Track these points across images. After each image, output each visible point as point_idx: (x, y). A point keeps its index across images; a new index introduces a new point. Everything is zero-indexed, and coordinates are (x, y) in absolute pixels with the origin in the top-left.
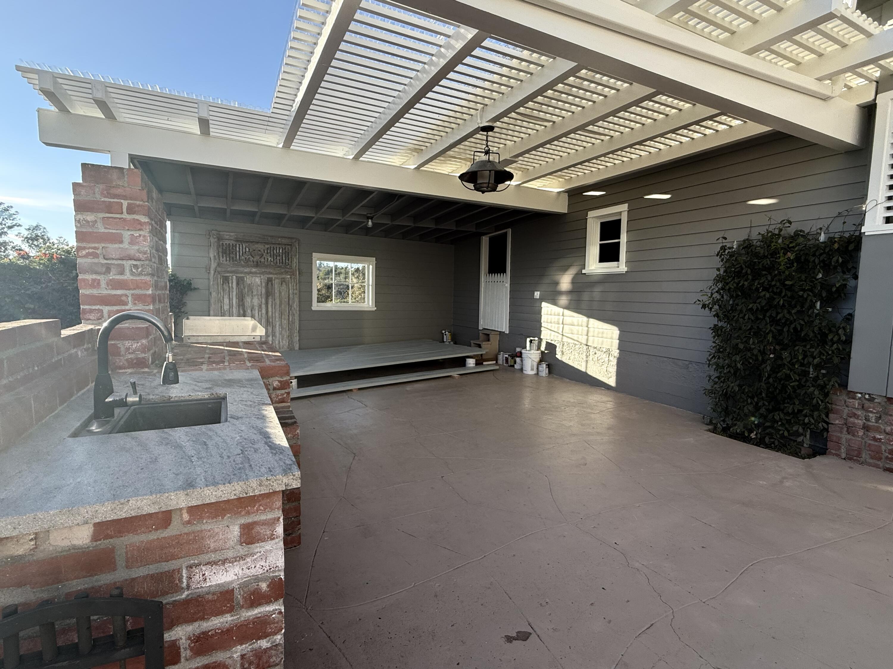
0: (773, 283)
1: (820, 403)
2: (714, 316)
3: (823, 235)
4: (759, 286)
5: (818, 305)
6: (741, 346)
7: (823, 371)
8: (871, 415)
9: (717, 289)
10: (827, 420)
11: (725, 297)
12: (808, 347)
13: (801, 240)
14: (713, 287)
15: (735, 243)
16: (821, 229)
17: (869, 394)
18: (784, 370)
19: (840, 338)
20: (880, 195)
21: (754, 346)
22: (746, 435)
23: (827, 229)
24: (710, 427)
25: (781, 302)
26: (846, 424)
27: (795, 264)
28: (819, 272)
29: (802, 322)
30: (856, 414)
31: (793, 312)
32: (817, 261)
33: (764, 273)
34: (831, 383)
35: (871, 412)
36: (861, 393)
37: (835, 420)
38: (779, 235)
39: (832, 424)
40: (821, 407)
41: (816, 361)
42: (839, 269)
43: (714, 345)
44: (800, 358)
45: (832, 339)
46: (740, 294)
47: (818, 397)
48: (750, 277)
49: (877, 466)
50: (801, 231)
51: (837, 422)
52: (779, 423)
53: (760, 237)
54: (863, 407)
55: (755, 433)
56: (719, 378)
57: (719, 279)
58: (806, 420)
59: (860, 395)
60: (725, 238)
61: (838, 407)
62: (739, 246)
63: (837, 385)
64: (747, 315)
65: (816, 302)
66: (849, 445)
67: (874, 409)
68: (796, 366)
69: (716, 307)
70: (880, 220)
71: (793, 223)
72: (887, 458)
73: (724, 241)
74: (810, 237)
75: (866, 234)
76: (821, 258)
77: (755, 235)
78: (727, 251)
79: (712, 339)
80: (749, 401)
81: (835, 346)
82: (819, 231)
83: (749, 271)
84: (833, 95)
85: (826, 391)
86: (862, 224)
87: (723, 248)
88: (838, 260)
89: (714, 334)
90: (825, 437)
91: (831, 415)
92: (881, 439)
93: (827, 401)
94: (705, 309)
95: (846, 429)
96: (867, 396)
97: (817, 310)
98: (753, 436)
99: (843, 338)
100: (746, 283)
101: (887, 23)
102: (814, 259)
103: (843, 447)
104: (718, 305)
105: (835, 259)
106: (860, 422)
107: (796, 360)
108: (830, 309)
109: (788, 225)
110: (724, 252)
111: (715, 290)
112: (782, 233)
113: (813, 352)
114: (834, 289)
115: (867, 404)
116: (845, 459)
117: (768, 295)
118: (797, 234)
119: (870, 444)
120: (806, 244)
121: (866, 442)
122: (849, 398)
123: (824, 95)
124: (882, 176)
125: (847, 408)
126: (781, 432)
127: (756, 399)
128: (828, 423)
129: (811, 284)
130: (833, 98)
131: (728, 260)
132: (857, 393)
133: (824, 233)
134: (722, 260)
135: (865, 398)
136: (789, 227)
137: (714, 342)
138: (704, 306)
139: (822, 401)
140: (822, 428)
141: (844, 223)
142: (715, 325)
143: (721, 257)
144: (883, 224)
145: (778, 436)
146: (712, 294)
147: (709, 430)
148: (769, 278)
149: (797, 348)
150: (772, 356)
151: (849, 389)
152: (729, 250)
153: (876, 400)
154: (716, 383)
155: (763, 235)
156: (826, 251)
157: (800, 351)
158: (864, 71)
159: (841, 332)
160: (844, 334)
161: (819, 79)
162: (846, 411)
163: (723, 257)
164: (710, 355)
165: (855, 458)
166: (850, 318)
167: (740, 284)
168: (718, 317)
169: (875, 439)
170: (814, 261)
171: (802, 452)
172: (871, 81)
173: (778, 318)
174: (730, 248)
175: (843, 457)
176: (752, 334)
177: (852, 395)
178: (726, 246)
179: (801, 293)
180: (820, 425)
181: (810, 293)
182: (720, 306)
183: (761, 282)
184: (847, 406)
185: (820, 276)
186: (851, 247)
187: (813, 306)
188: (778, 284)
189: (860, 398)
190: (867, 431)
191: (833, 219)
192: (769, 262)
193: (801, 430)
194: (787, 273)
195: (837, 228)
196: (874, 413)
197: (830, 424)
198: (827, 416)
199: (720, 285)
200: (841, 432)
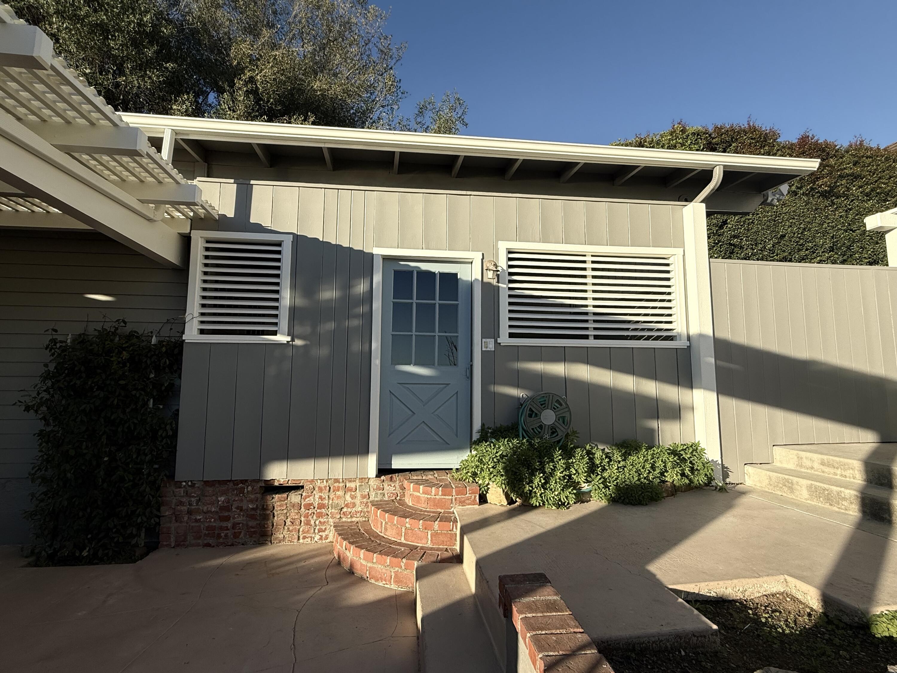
0: (108, 382)
1: (151, 498)
2: (41, 419)
3: (154, 337)
4: (93, 385)
5: (151, 403)
6: (72, 453)
7: (156, 466)
8: (193, 499)
9: (45, 388)
10: (158, 514)
11: (56, 396)
12: (142, 444)
13: (135, 340)
14: (39, 386)
15: (70, 336)
16: (152, 332)
17: (191, 481)
18: (119, 472)
19: (167, 433)
20: (195, 311)
21: (87, 451)
22: (77, 555)
23: (158, 332)
24: (31, 559)
25: (115, 402)
26: (174, 513)
27: (128, 365)
28: (151, 372)
29: (136, 421)
30: (182, 502)
31: (128, 410)
32: (149, 362)
33: (99, 371)
34: (161, 477)
35: (193, 497)
36: (185, 482)
37: (166, 512)
38: (114, 334)
39: (163, 516)
40: (152, 503)
41: (148, 458)
42: (167, 370)
43: (40, 454)
44: (134, 457)
45: (161, 435)
46: (72, 393)
47: (150, 494)
48: (84, 375)
49: (198, 545)
50: (135, 332)
51: (167, 513)
52: (114, 530)
53: (97, 333)
54: (187, 494)
55: (87, 549)
56: (45, 493)
57: (46, 376)
58: (139, 520)
59: (184, 484)
60: (56, 331)
61: (168, 499)
62: (73, 341)
63: (165, 478)
64: (80, 417)
65: (148, 400)
66: (177, 533)
67: (195, 494)
68: (130, 466)
69: (44, 408)
70: (195, 332)
71: (128, 324)
72: (205, 534)
73: (54, 333)
74: (143, 338)
75: (186, 341)
76: (153, 360)
77: (91, 331)
78: (58, 345)
79: (38, 447)
80: (81, 514)
81: (164, 441)
82: (150, 334)
83: (83, 368)
84: (155, 219)
85: (157, 486)
86: (183, 333)
87: (54, 341)
88: (166, 362)
89: (40, 441)
90: (157, 531)
91: (162, 508)
92: (200, 519)
93: (157, 495)
94: (28, 412)
95: (174, 518)
96: (190, 483)
97: (150, 408)
98: (85, 553)
99: (170, 433)
100: (78, 382)
101: (196, 178)
102: (145, 360)
103: (172, 536)
104: (46, 407)
105: (163, 361)
106: (185, 508)
107: (130, 460)
108: (161, 407)
109: (122, 324)
110: (55, 345)
111: (42, 389)
112: (119, 331)
113: (145, 449)
114: (163, 388)
115: (190, 490)
116: (174, 547)
117: (102, 395)
118: (132, 335)
119: (192, 527)
120: (139, 345)
121: (189, 525)
122: (176, 488)
123: (149, 217)
124: (196, 297)
125: (175, 498)
126: (116, 540)
127: (89, 510)
128: (159, 517)
129: (144, 383)
130: (155, 221)
131: (59, 355)
132: (182, 482)
133: (156, 336)
134: (53, 355)
135: (188, 485)
136: (125, 326)
137: (41, 451)
138: (28, 409)
139: (153, 497)
140: (154, 523)
141: (171, 329)
142: (42, 431)
143: (50, 350)
144: (198, 334)
145: (113, 545)
146: (38, 394)
147: (29, 565)
148: (104, 376)
149: (130, 447)
150: (106, 459)
151: (176, 480)
152: (61, 344)
153: (196, 485)
154: (42, 501)
155: (99, 331)
156: (157, 353)
157: (134, 451)
158: (180, 208)
159: (168, 427)
160: (171, 429)
161: (142, 201)
162: (174, 501)
163: (53, 351)
164: (33, 469)
165: (182, 543)
166: (176, 414)
167: (71, 383)
168: (45, 421)
169: (197, 521)
170: (146, 361)
171: (137, 554)
172: (187, 218)
173: (112, 418)
174: (61, 342)
175: (173, 546)
176: (86, 437)
177: (178, 484)
178: (57, 339)
179: (134, 393)
180: (152, 521)
181: (143, 393)
182: (48, 408)
183: (95, 380)
184: (175, 496)
185: (152, 376)
186: (176, 351)
187: (146, 404)
188: (113, 383)
189: (185, 486)
190: (191, 515)
191: (162, 324)
192: (103, 361)
193: (134, 532)
194: (120, 372)
195: (166, 332)
196: (195, 497)
197: (161, 516)
198: (159, 510)
199: (49, 383)
200: (171, 522)
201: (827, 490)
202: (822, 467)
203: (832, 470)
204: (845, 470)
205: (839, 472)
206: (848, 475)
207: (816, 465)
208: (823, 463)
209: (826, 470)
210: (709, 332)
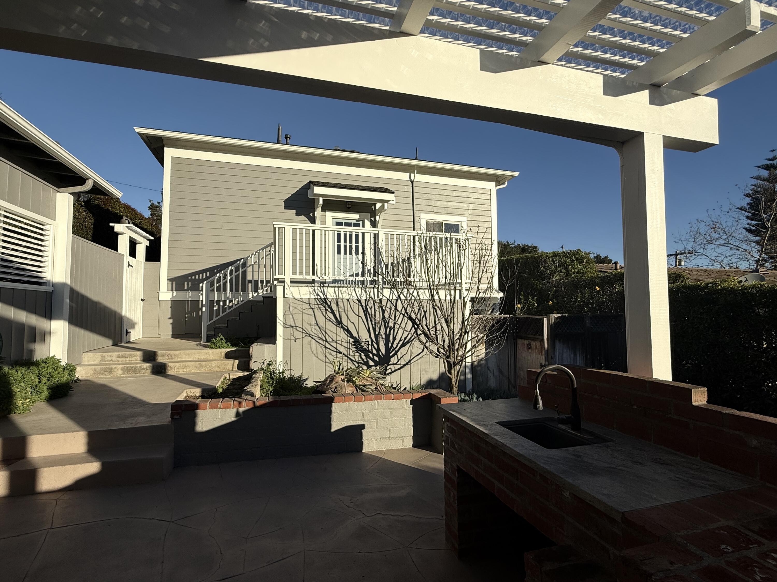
201: (134, 367)
202: (118, 359)
203: (124, 359)
204: (132, 357)
205: (128, 359)
206: (133, 360)
207: (114, 358)
208: (119, 357)
209: (120, 360)
210: (68, 282)
